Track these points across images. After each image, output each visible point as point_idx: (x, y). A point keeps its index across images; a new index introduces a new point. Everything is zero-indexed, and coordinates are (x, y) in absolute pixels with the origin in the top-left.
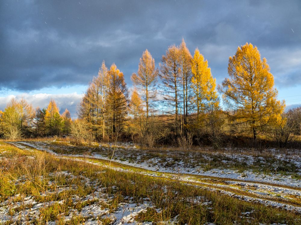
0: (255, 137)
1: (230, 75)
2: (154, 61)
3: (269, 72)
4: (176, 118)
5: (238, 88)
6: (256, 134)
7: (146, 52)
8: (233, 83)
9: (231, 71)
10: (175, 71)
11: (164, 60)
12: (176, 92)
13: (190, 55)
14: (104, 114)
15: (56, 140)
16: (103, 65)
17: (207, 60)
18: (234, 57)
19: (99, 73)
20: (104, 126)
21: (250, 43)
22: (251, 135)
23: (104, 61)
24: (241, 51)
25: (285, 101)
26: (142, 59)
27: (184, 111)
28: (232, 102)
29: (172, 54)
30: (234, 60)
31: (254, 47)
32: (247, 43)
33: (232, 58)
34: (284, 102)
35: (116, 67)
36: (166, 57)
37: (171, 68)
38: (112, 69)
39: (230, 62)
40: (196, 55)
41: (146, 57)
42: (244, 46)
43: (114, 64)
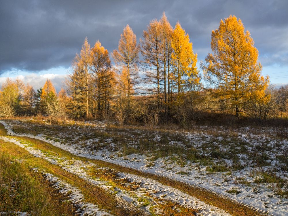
0: (237, 114)
1: (214, 49)
2: (135, 37)
3: (253, 46)
4: (158, 95)
5: (221, 63)
6: (238, 112)
7: (127, 27)
8: (216, 59)
9: (214, 46)
10: (157, 46)
11: (145, 35)
12: (158, 68)
13: (171, 30)
14: (87, 92)
15: (33, 119)
16: (86, 42)
17: (188, 34)
18: (216, 31)
19: (81, 51)
20: (87, 104)
21: (234, 16)
22: (234, 113)
23: (86, 38)
24: (225, 24)
25: (269, 76)
26: (123, 34)
27: (165, 89)
28: (215, 78)
29: (154, 29)
30: (217, 34)
31: (238, 20)
32: (231, 16)
33: (215, 32)
34: (268, 78)
35: (100, 44)
36: (147, 32)
37: (153, 44)
38: (96, 46)
39: (213, 36)
40: (177, 30)
41: (127, 33)
42: (227, 19)
43: (98, 41)
